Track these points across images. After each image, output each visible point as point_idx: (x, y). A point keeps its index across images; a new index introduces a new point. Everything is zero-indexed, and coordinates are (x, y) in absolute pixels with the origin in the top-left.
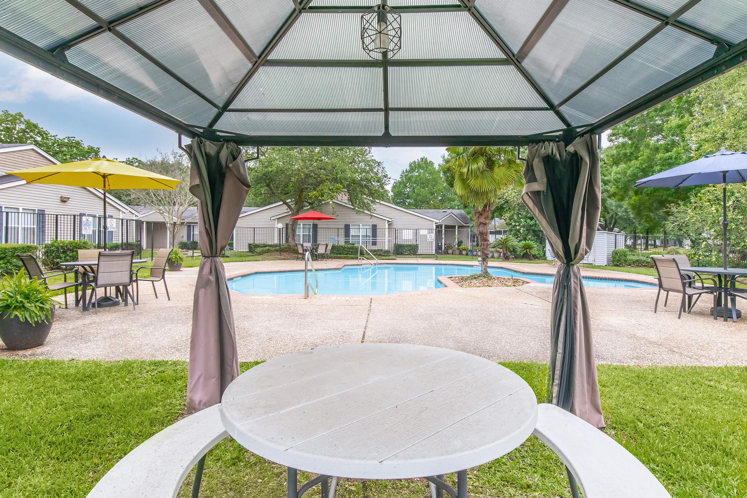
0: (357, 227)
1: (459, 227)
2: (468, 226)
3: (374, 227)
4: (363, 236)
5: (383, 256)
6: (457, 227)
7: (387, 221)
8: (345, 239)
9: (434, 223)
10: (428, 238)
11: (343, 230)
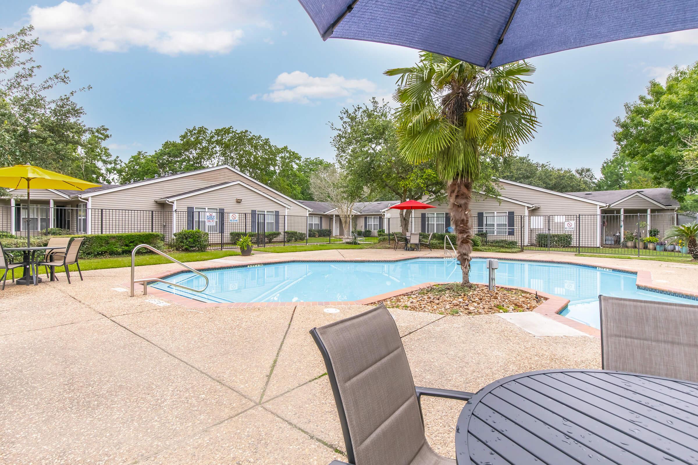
0: (492, 215)
1: (653, 211)
2: (674, 209)
3: (511, 216)
4: (498, 225)
5: (506, 247)
6: (649, 211)
7: (526, 208)
8: (478, 228)
9: (598, 207)
10: (566, 226)
11: (476, 219)
